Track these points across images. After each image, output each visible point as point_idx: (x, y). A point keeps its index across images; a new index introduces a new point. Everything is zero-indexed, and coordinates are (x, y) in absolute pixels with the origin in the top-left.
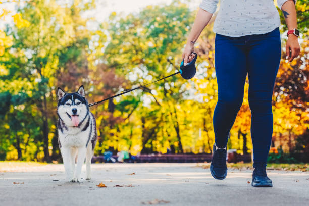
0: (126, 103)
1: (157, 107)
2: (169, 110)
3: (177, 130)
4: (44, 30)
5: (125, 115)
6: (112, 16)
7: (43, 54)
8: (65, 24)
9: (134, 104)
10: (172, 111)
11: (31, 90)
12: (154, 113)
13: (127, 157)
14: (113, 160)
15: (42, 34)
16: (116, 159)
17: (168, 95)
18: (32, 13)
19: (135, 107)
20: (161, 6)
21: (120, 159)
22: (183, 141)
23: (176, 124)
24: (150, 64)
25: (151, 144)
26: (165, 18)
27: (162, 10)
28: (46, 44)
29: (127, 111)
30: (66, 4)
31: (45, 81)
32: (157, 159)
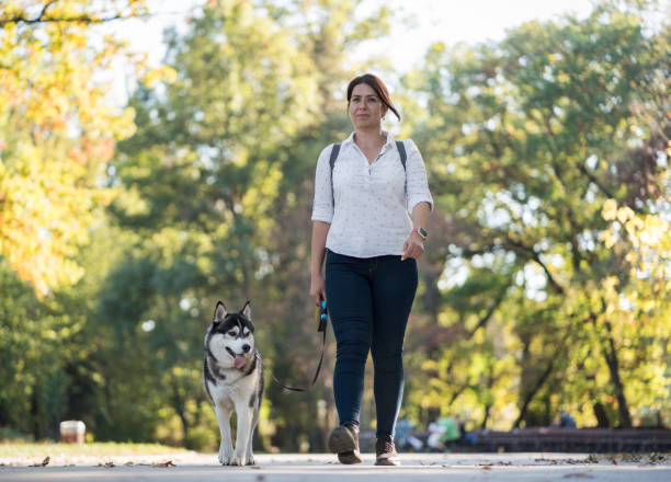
0: (472, 288)
1: (554, 299)
2: (590, 308)
3: (613, 363)
4: (240, 92)
5: (472, 321)
6: (434, 53)
7: (239, 158)
8: (295, 75)
9: (495, 292)
10: (597, 308)
11: (206, 255)
12: (545, 315)
13: (455, 434)
14: (417, 443)
15: (236, 106)
16: (424, 438)
17: (584, 265)
18: (208, 49)
19: (498, 301)
20: (561, 24)
21: (434, 441)
22: (630, 392)
23: (607, 344)
24: (532, 178)
25: (546, 400)
26: (572, 55)
27: (564, 34)
28: (246, 129)
29: (476, 309)
30: (309, 25)
31: (244, 229)
32: (537, 441)
